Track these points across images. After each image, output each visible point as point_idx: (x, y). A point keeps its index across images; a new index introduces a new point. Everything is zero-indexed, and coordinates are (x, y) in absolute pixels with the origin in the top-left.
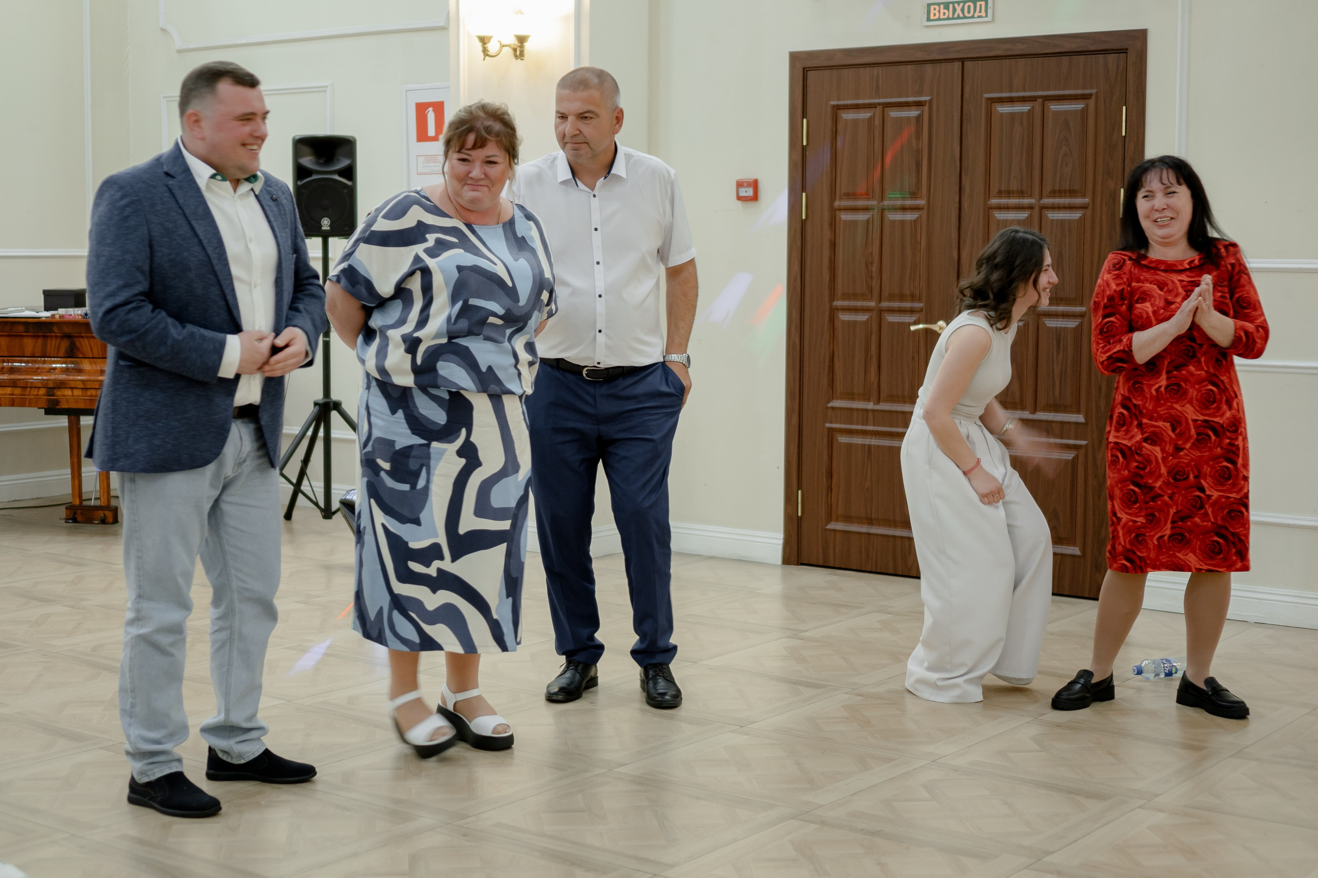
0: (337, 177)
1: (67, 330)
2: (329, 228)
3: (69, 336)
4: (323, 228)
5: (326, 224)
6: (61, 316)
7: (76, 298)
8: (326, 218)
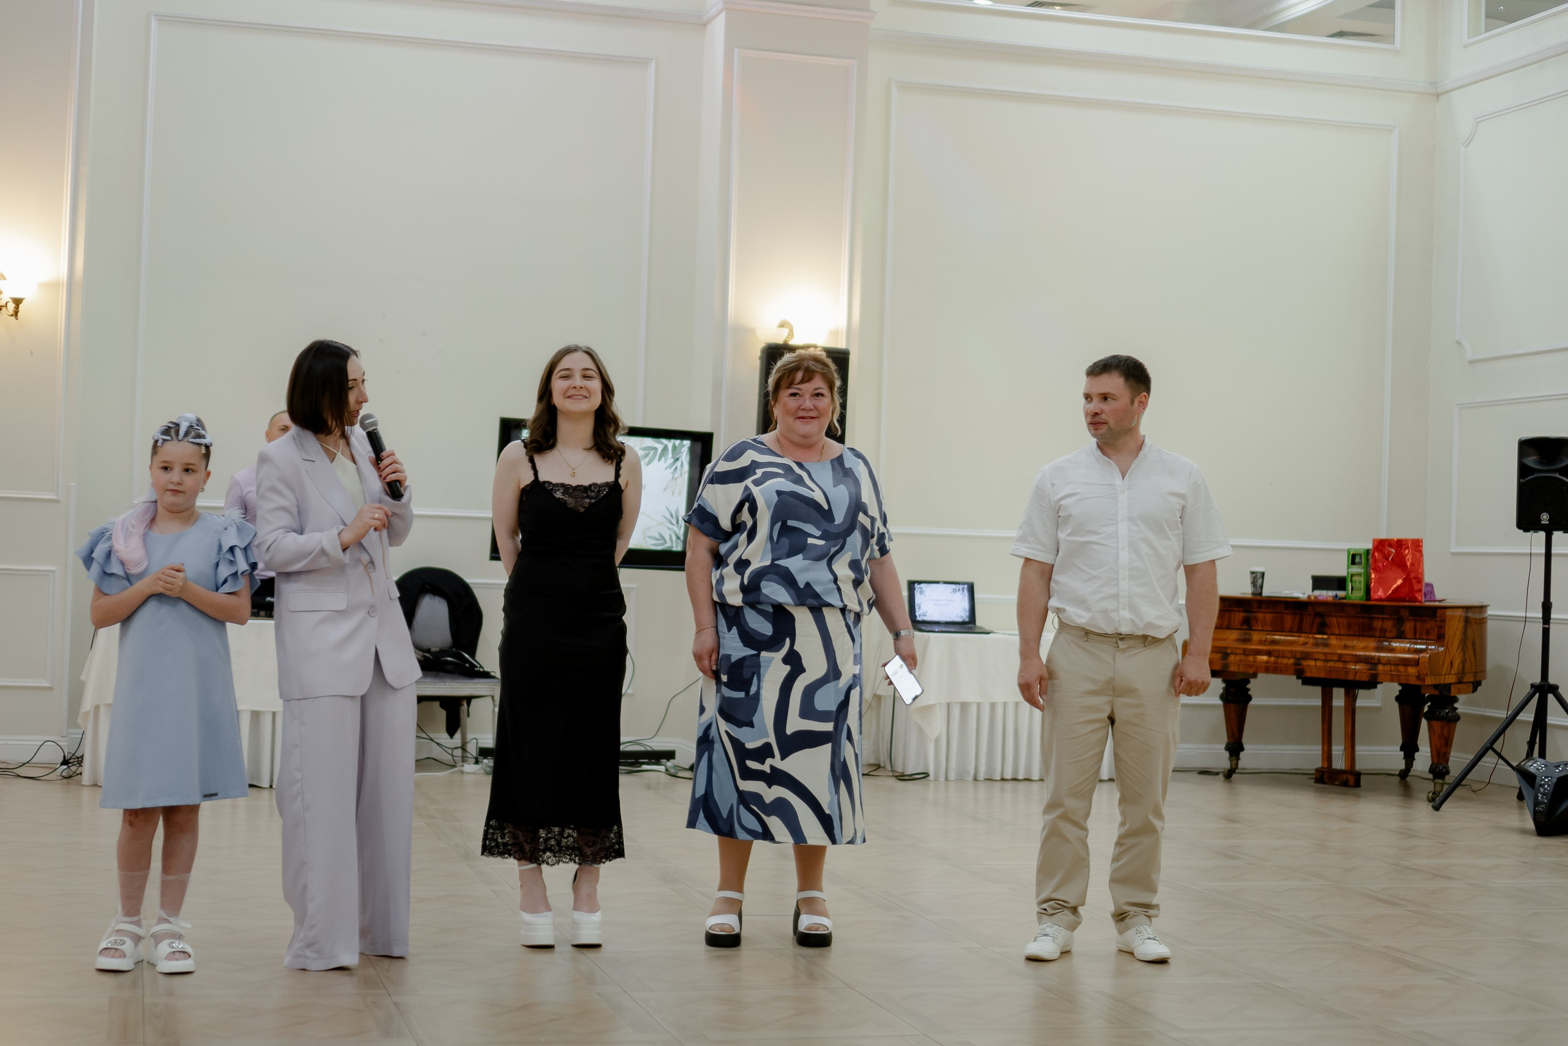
0: (1557, 475)
1: (1319, 609)
2: (1548, 522)
3: (1321, 615)
4: (1542, 522)
5: (1545, 518)
6: (1316, 597)
7: (1339, 583)
8: (1545, 513)
